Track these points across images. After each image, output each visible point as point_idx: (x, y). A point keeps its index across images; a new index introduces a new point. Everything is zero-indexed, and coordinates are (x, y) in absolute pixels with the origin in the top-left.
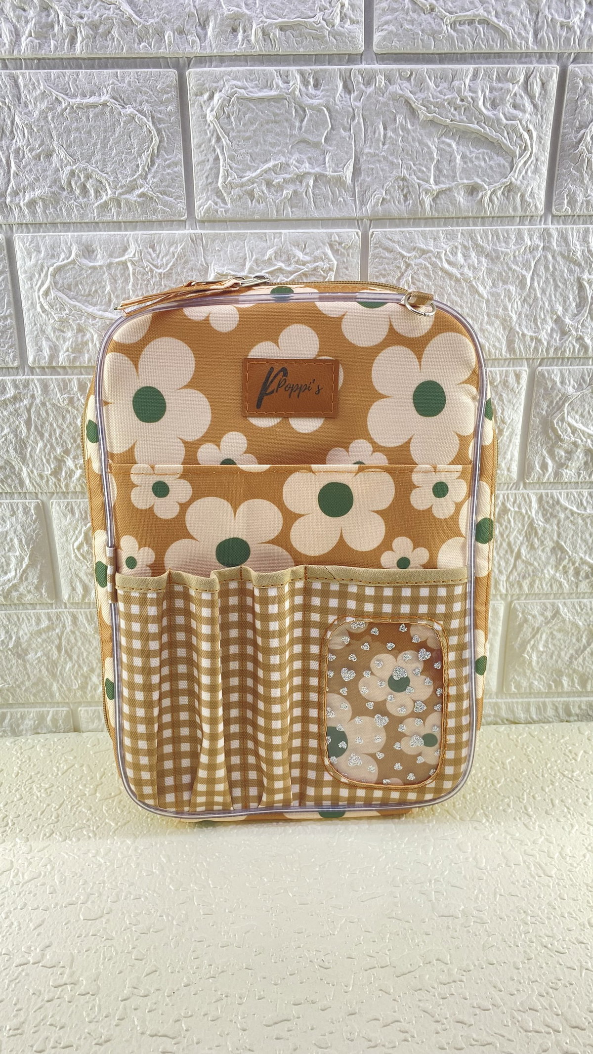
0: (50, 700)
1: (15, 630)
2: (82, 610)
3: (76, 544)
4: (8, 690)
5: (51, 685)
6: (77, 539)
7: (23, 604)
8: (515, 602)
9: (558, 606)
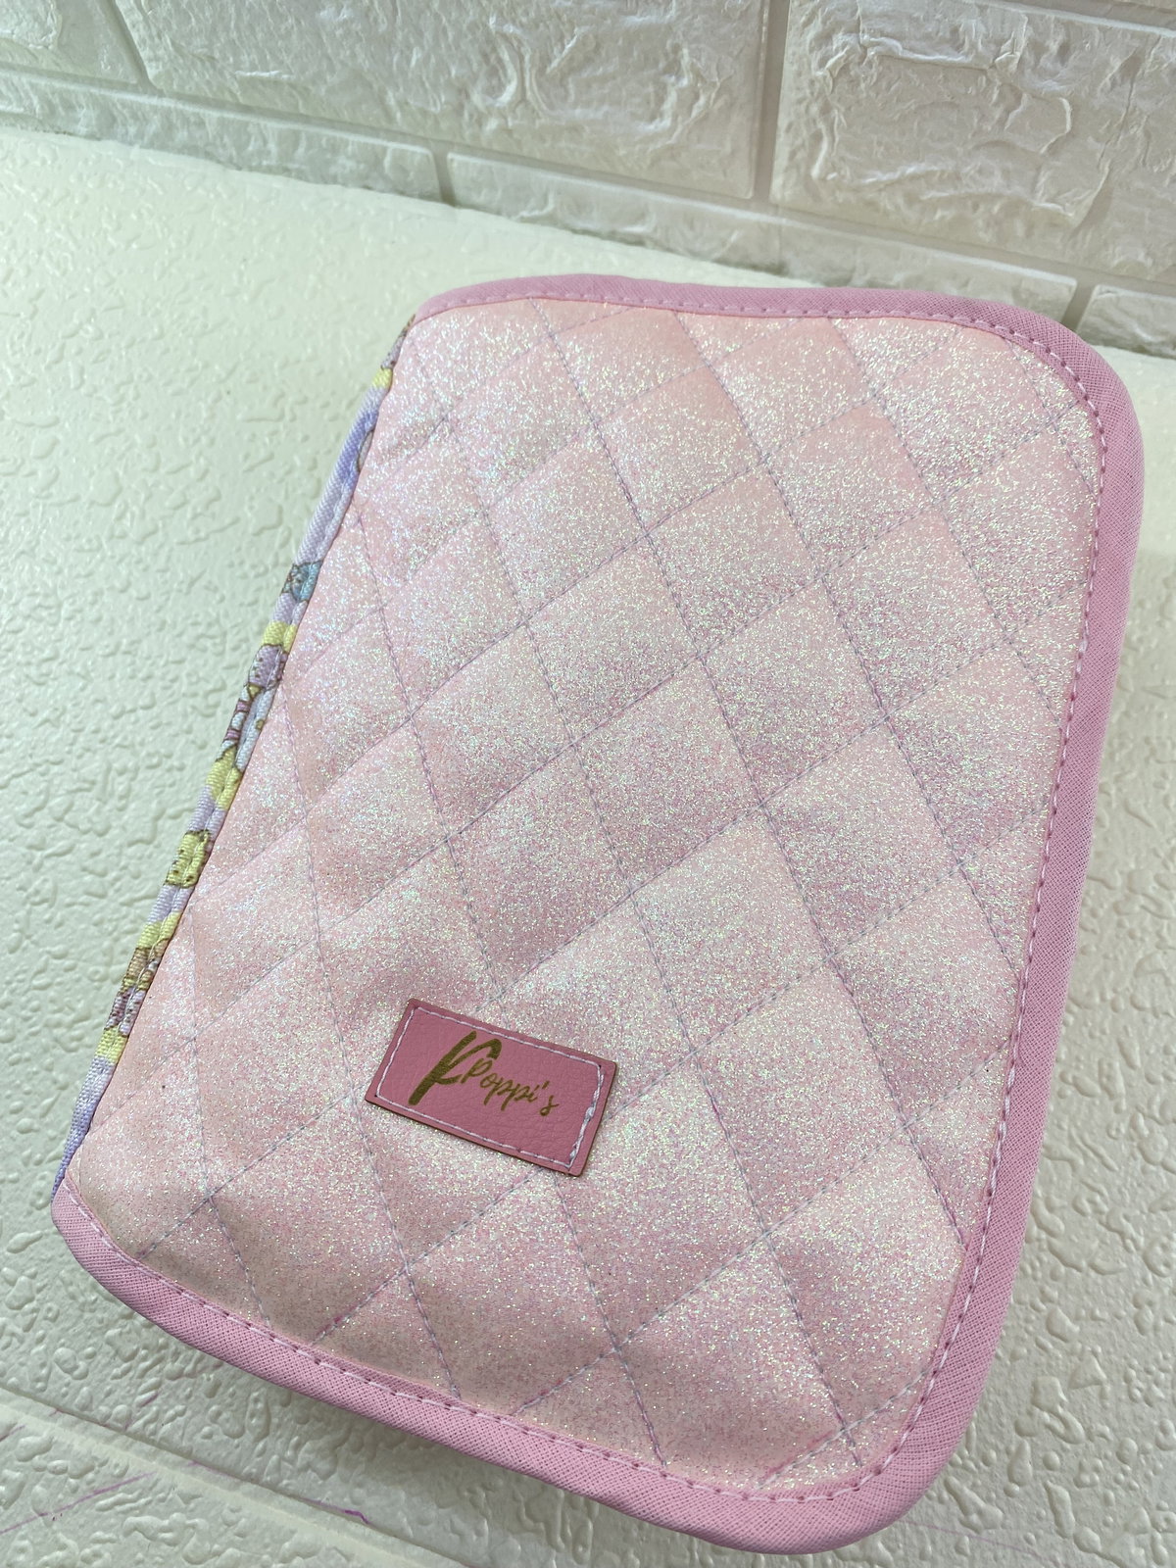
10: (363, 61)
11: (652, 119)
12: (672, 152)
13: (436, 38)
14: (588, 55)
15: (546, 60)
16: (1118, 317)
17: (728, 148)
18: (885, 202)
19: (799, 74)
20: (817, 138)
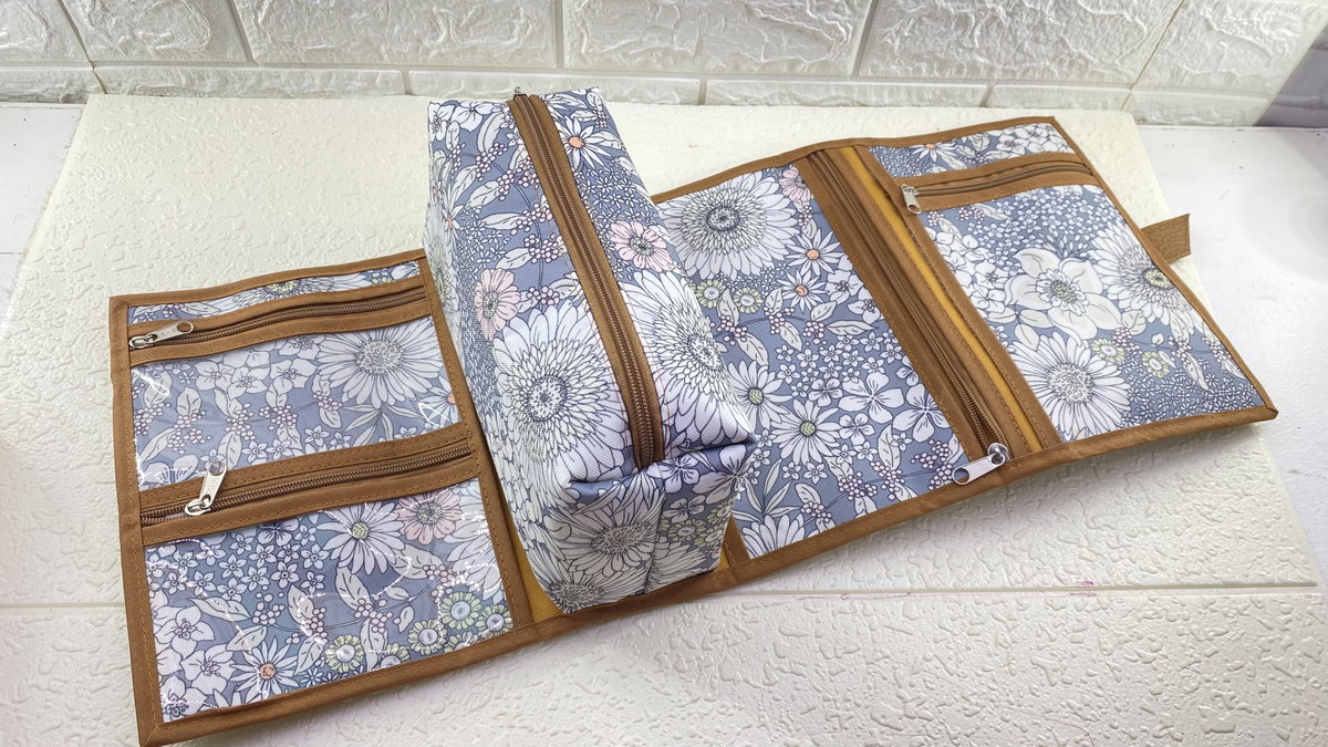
10: (371, 34)
11: (508, 39)
12: (519, 52)
13: (408, 20)
14: (480, 16)
15: (460, 21)
16: (720, 92)
17: (543, 47)
18: (614, 58)
19: (570, 12)
20: (582, 36)
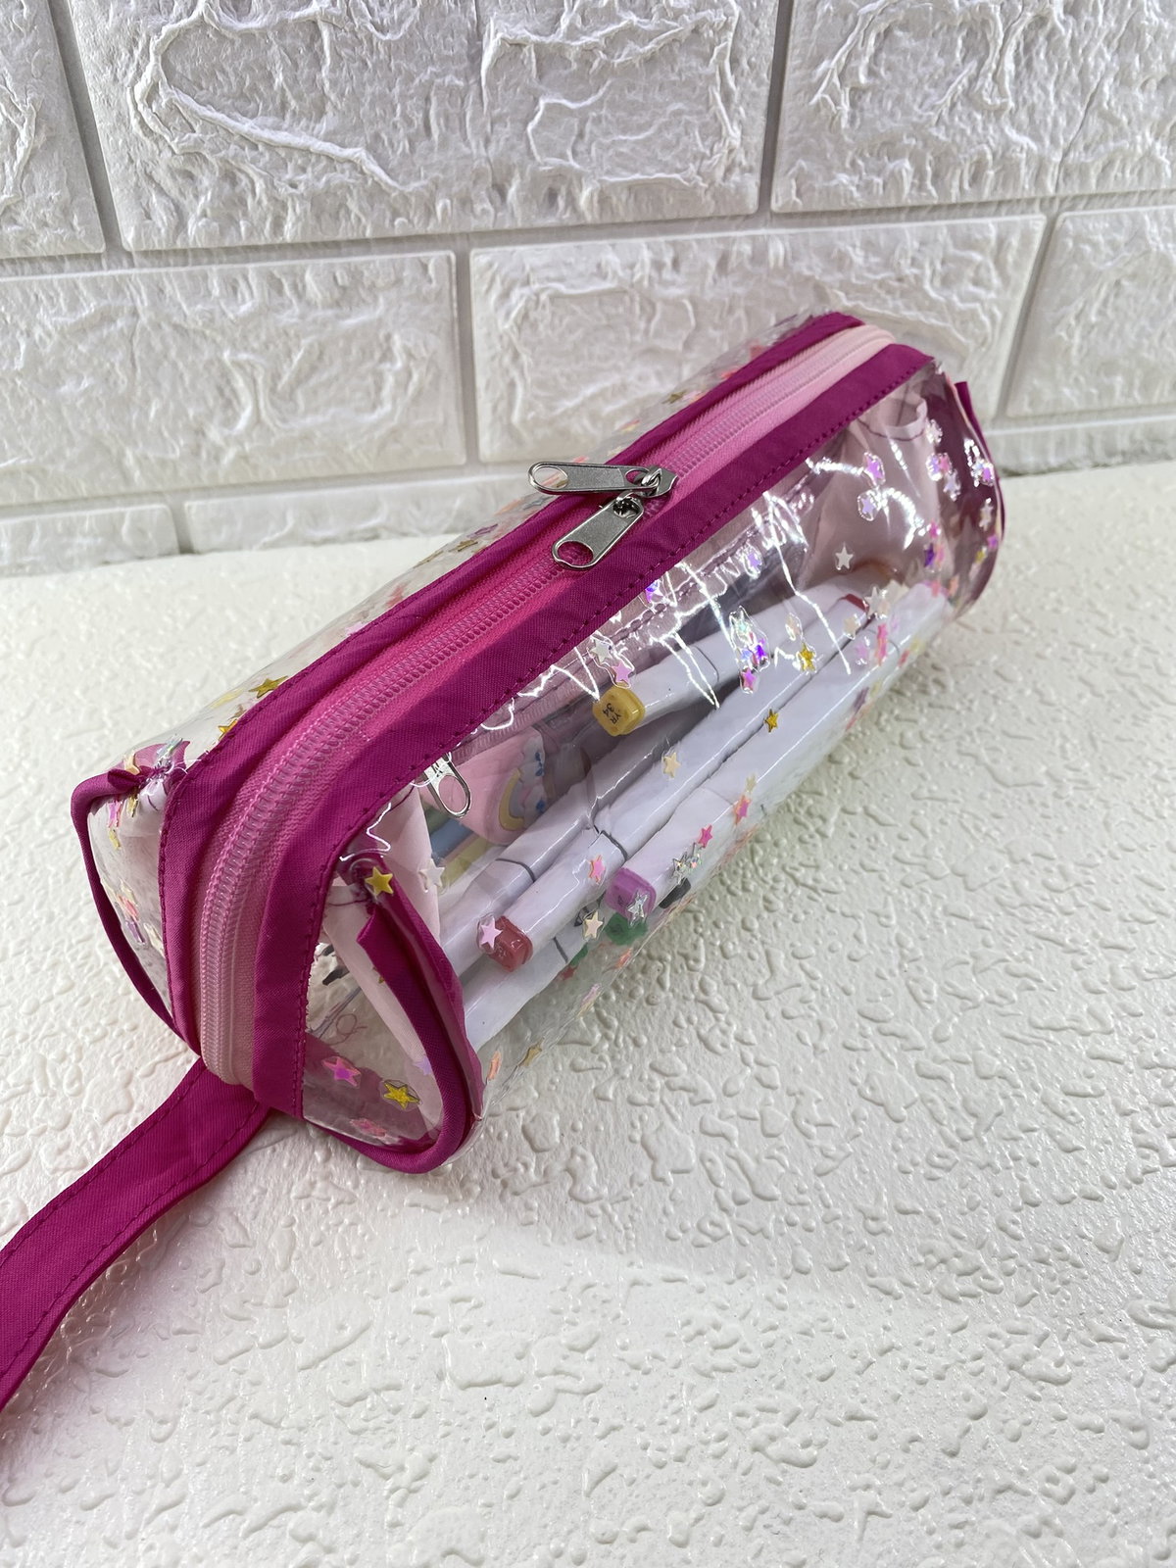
0: (122, 489)
1: (23, 326)
2: (171, 270)
3: (141, 87)
4: (29, 472)
5: (122, 454)
6: (139, 74)
7: (31, 260)
8: (1066, 214)
9: (1143, 221)
